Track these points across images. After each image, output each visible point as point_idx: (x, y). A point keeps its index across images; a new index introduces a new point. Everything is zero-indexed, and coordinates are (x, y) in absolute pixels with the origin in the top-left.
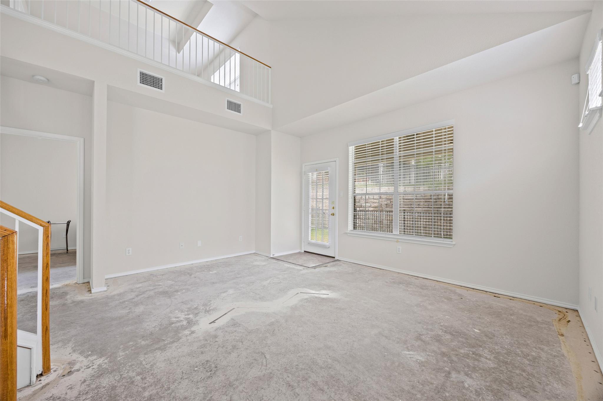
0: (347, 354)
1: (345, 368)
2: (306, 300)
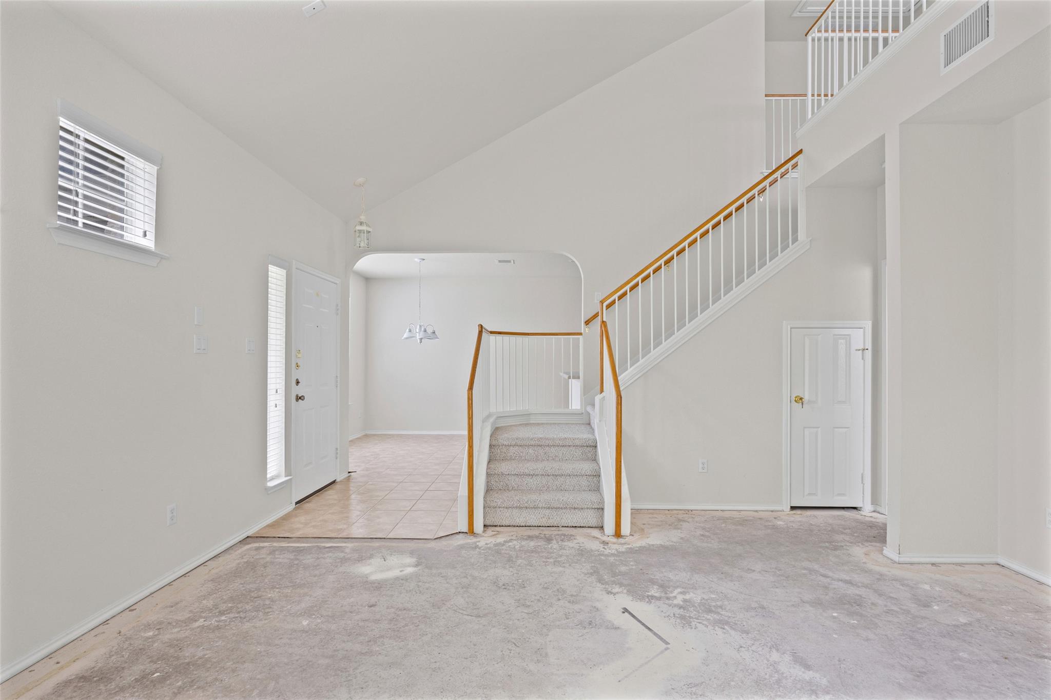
0: (353, 669)
1: (347, 651)
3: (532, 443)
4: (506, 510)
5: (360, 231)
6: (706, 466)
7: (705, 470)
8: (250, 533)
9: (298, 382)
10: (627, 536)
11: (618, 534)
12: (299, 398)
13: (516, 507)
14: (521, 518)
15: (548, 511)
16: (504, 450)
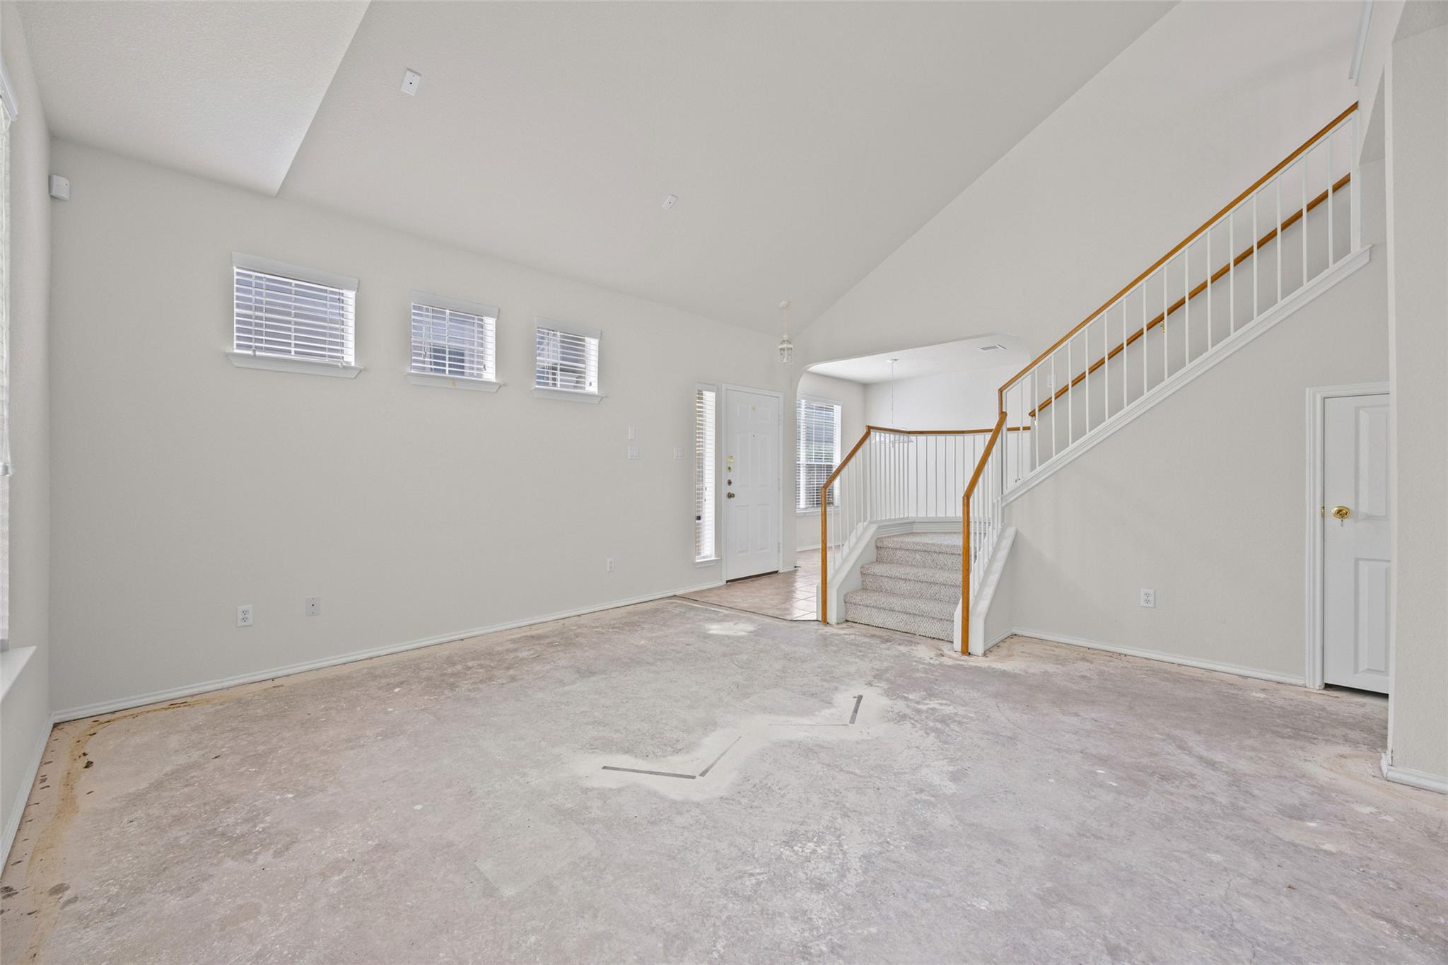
2: (679, 747)
3: (918, 548)
4: (866, 609)
5: (783, 349)
6: (1152, 598)
7: (1151, 605)
8: (678, 593)
9: (730, 483)
10: (978, 656)
11: (966, 651)
12: (730, 496)
13: (873, 607)
14: (879, 619)
15: (905, 617)
16: (891, 553)
